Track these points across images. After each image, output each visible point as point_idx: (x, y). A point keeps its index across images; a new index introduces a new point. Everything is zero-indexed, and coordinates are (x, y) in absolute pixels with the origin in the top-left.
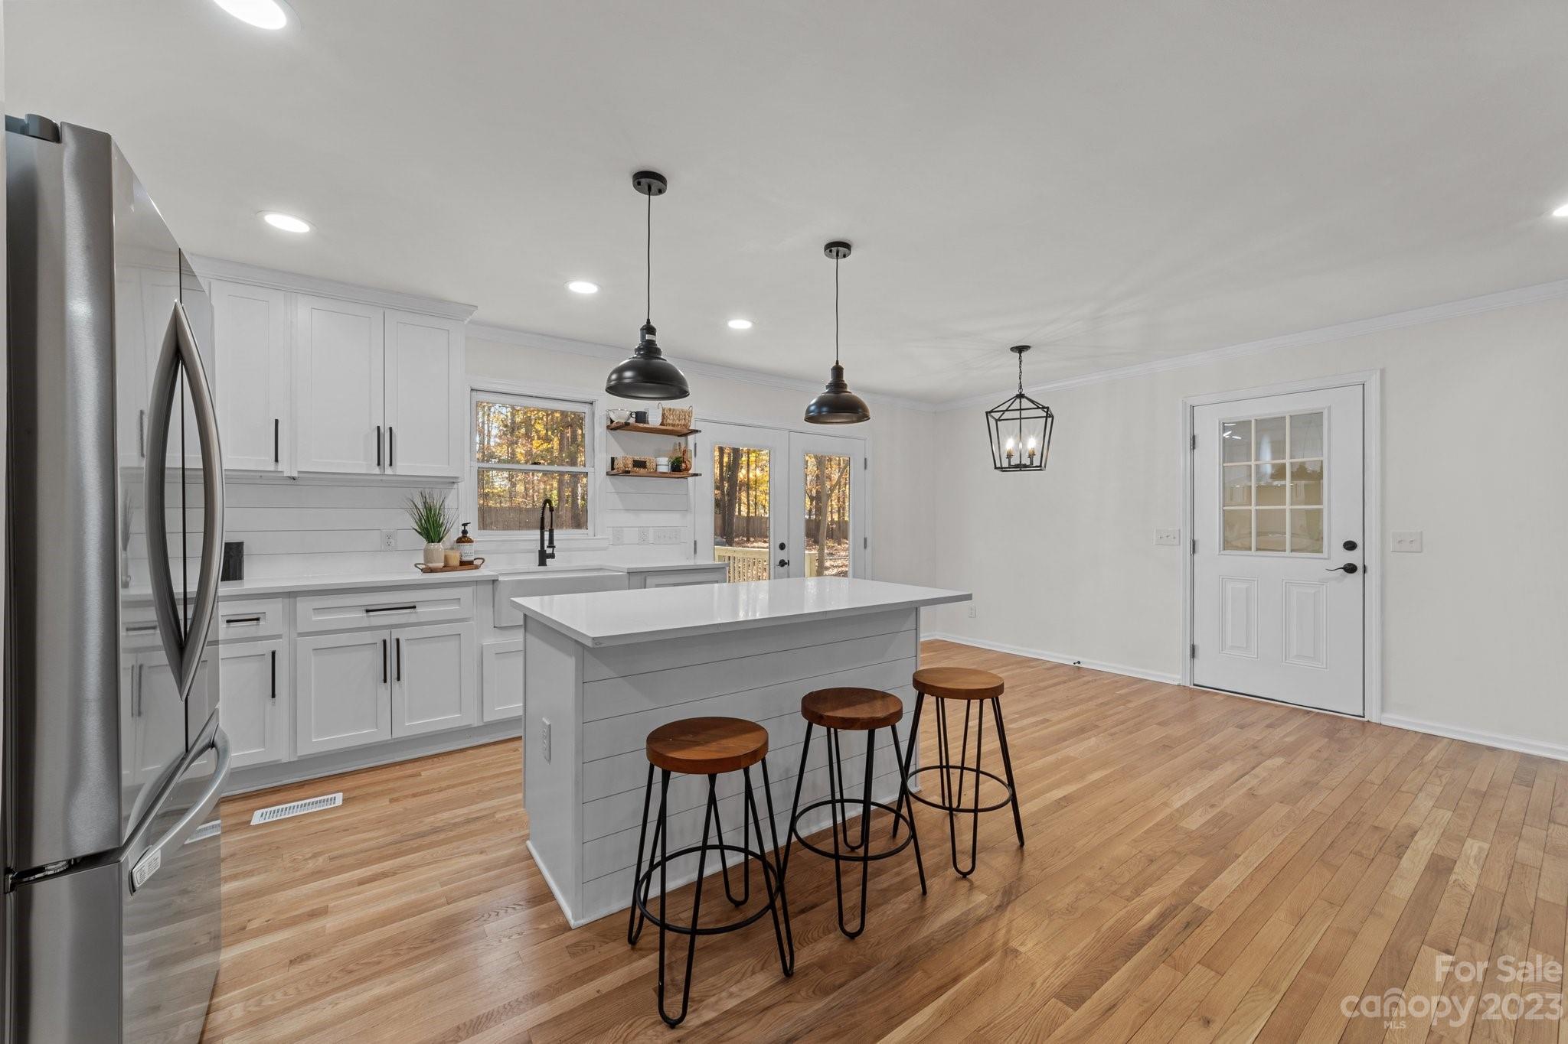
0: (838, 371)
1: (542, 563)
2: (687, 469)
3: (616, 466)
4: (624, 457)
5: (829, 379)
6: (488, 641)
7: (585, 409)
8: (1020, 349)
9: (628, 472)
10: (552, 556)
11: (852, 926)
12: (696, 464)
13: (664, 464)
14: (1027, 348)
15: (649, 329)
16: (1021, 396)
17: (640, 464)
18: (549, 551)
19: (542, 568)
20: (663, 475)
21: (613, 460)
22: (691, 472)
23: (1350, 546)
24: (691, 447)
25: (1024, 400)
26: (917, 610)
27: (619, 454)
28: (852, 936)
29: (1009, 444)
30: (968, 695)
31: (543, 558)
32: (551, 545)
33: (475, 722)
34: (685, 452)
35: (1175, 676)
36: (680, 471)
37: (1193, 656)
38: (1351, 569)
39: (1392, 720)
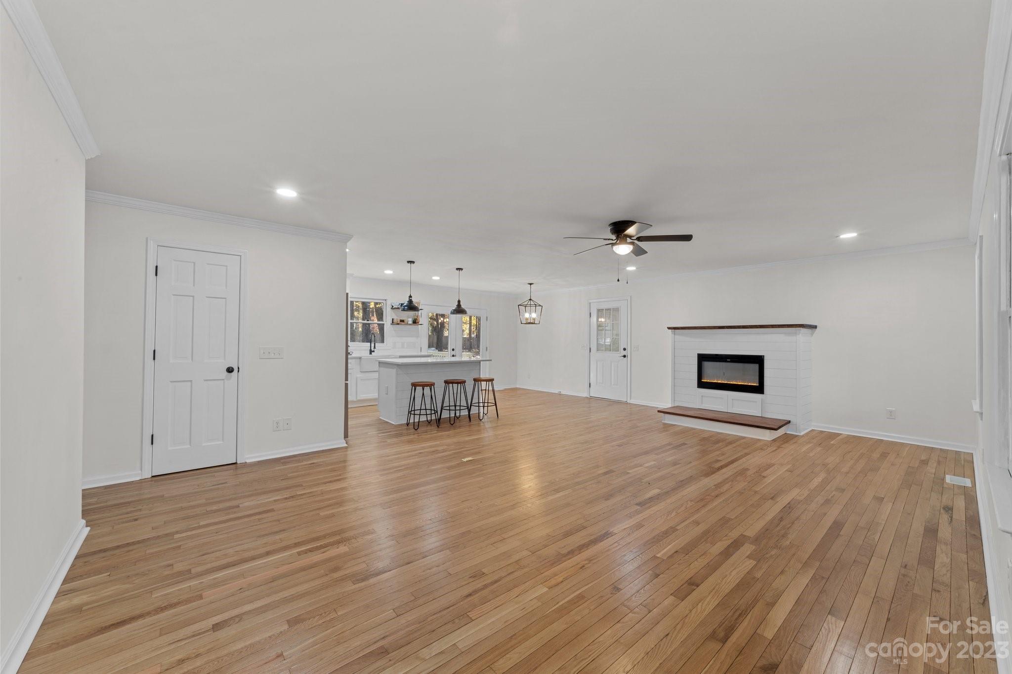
0: (459, 301)
1: (371, 353)
2: (418, 322)
3: (394, 321)
4: (397, 319)
5: (457, 304)
6: (358, 376)
7: (384, 302)
8: (531, 284)
9: (398, 324)
10: (374, 351)
11: (452, 423)
12: (421, 321)
13: (410, 321)
14: (533, 284)
15: (410, 297)
16: (530, 300)
17: (402, 321)
18: (373, 349)
19: (371, 355)
20: (410, 324)
21: (393, 319)
22: (420, 323)
23: (625, 349)
24: (420, 314)
25: (531, 301)
26: (480, 362)
27: (395, 318)
28: (452, 425)
29: (527, 315)
30: (486, 381)
31: (371, 352)
32: (375, 348)
33: (355, 400)
34: (417, 316)
35: (585, 395)
36: (416, 323)
37: (590, 386)
38: (624, 356)
39: (632, 401)
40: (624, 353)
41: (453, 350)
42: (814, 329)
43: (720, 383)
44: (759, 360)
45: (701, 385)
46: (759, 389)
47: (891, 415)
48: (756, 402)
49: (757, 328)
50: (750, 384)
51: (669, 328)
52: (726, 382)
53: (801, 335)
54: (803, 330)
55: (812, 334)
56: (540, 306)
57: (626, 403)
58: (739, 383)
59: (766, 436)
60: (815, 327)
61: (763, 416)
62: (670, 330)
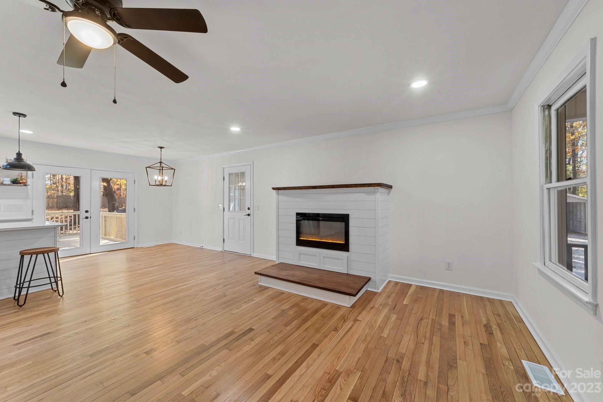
2: (24, 183)
8: (161, 148)
13: (7, 181)
14: (163, 148)
16: (161, 162)
20: (9, 185)
34: (24, 176)
35: (220, 249)
37: (224, 242)
38: (249, 215)
39: (255, 255)
40: (248, 212)
41: (87, 212)
42: (390, 189)
43: (314, 241)
44: (344, 219)
45: (300, 243)
46: (345, 247)
47: (449, 266)
48: (343, 259)
49: (343, 187)
50: (338, 242)
51: (274, 189)
52: (319, 240)
53: (379, 194)
54: (380, 189)
55: (389, 194)
56: (172, 169)
57: (250, 257)
58: (329, 241)
59: (347, 302)
60: (390, 187)
61: (348, 273)
62: (275, 191)
